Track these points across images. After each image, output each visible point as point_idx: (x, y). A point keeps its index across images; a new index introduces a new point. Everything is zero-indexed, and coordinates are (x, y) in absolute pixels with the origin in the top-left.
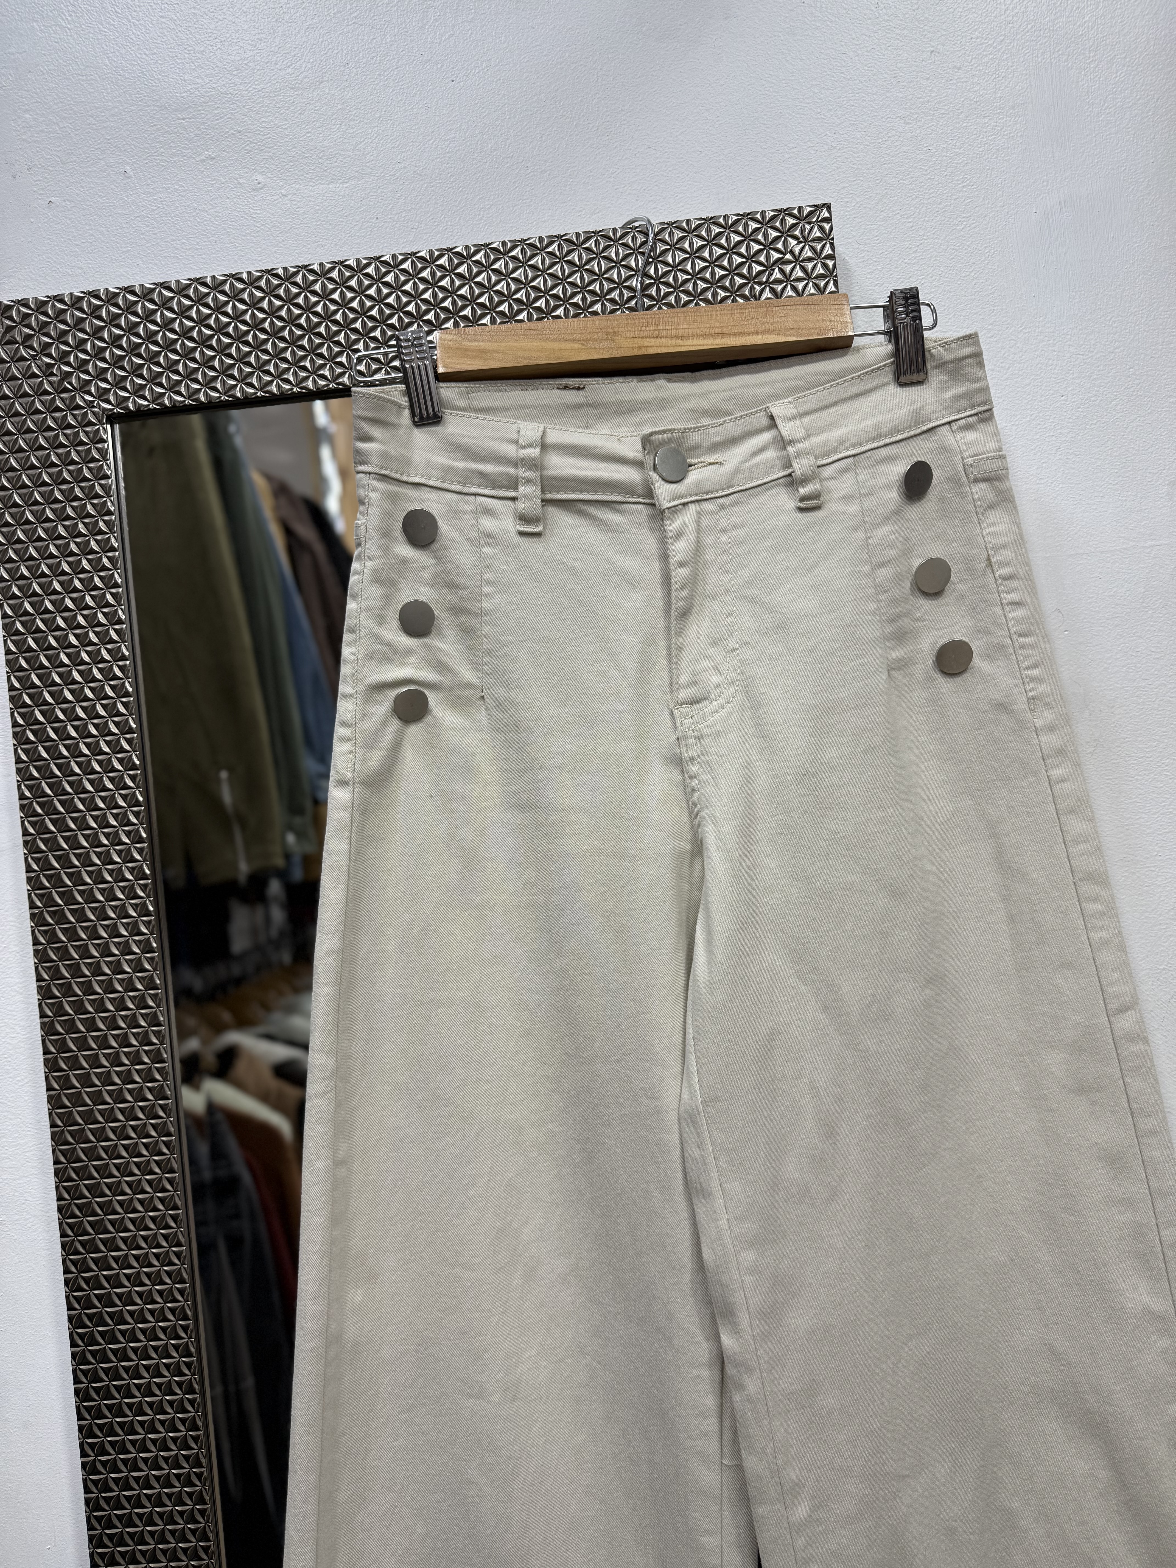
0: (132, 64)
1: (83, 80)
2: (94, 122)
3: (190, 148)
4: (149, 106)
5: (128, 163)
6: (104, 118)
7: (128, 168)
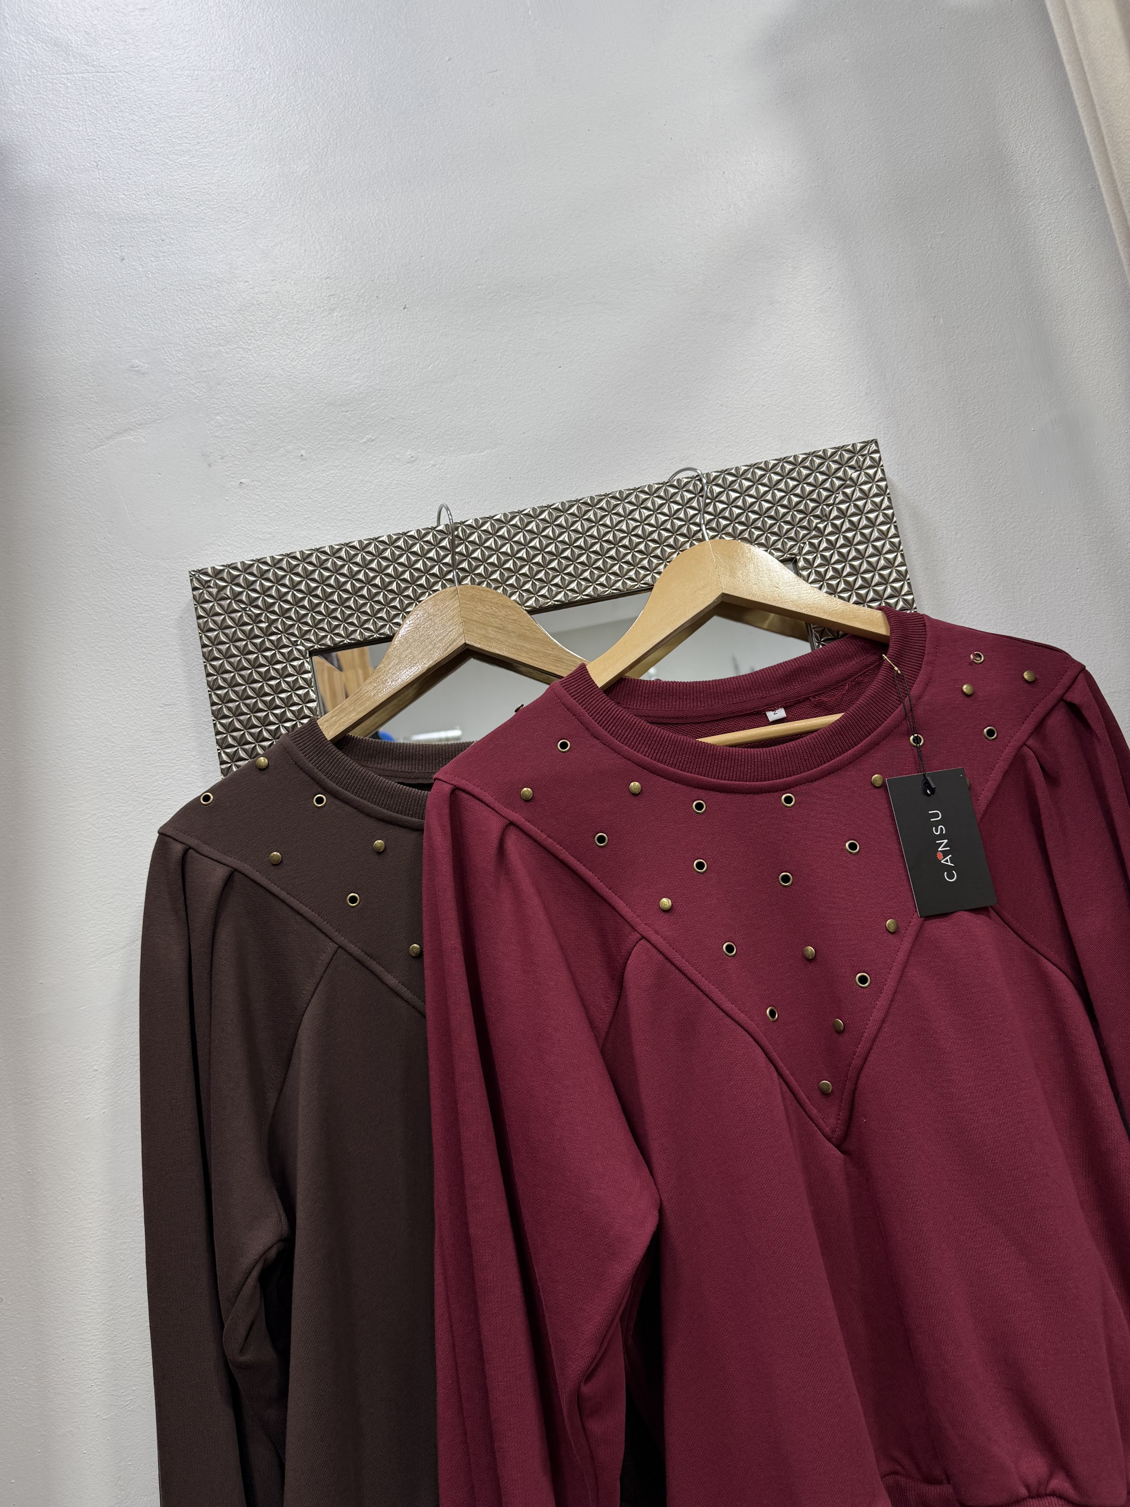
0: (302, 373)
1: (263, 388)
2: (274, 419)
3: (353, 434)
4: (318, 404)
5: (304, 449)
6: (282, 415)
7: (303, 452)
